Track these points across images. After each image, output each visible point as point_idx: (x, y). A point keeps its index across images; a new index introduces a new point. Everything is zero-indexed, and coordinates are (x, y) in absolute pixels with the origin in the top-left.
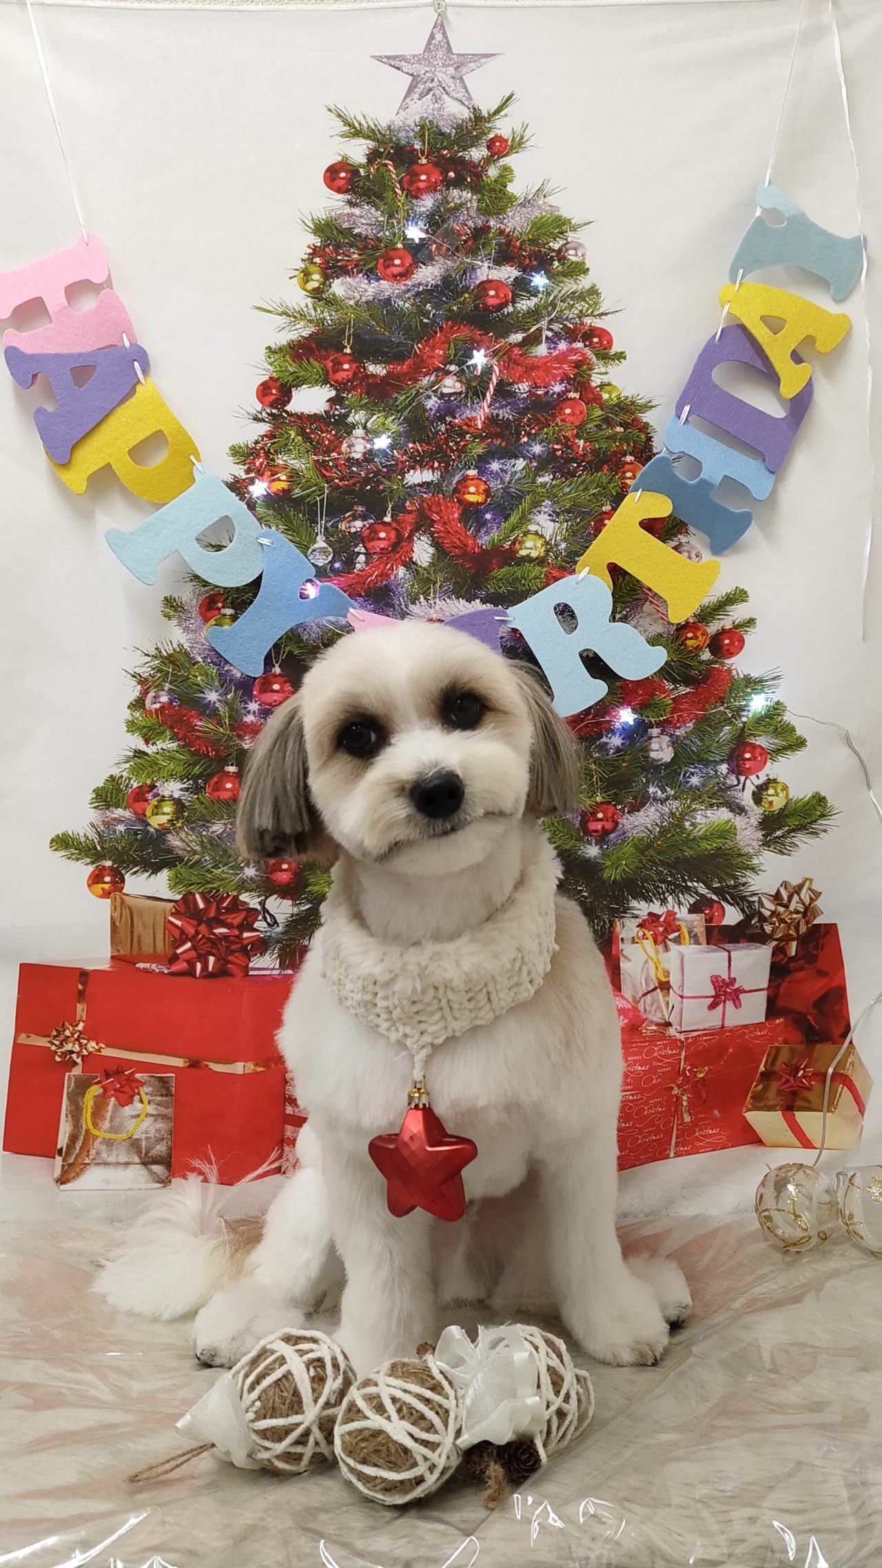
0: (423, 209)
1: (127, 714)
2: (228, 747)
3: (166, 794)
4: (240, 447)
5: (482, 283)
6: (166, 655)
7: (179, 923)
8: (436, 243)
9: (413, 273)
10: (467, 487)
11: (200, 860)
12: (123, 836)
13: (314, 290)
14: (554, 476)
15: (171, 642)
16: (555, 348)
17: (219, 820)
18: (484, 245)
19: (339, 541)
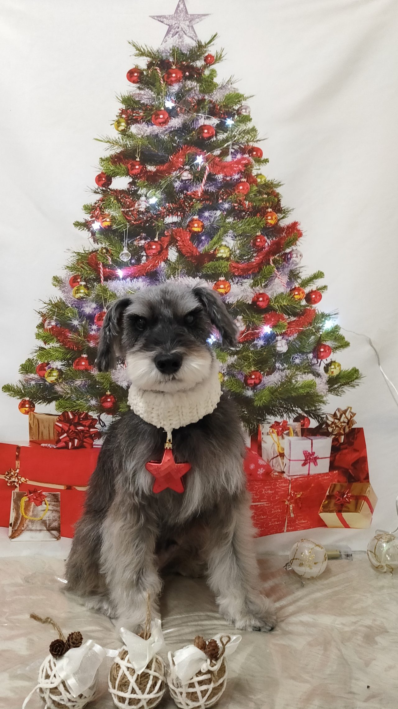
0: (174, 91)
1: (36, 330)
2: (83, 346)
3: (54, 367)
4: (88, 206)
5: (201, 126)
6: (54, 303)
7: (61, 425)
8: (179, 107)
9: (169, 122)
10: (193, 224)
11: (70, 397)
12: (34, 386)
13: (122, 130)
14: (234, 219)
15: (56, 297)
16: (235, 157)
17: (79, 379)
18: (202, 108)
19: (134, 250)
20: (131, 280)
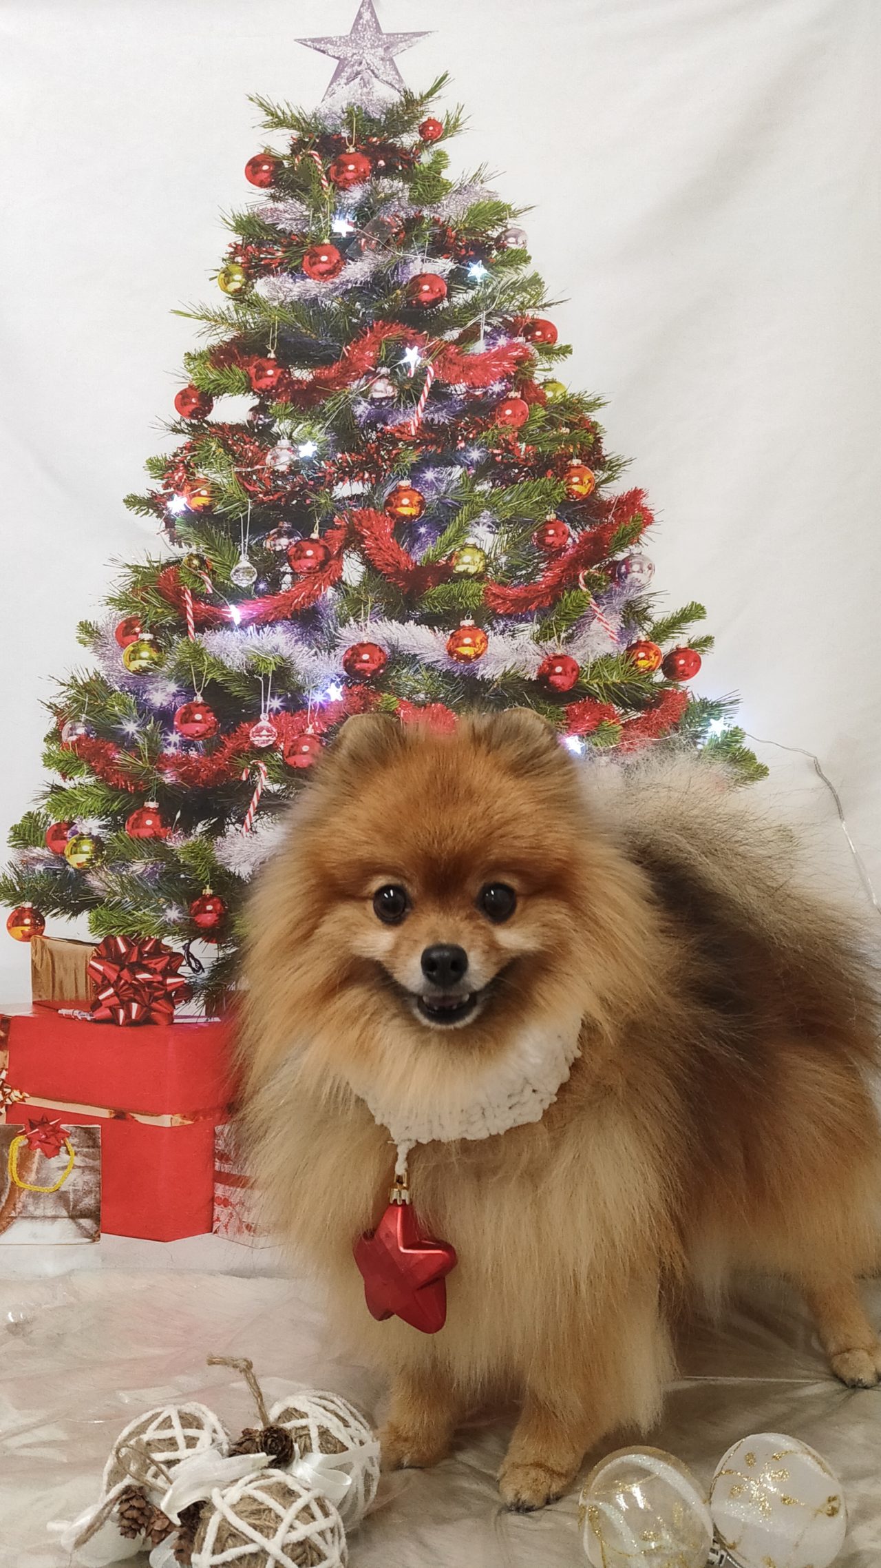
0: (351, 201)
1: (43, 747)
2: (148, 782)
3: (85, 831)
4: (158, 460)
5: (415, 277)
6: (82, 684)
7: (100, 968)
8: (365, 237)
9: (341, 270)
10: (400, 499)
11: (120, 902)
12: (42, 876)
13: (236, 291)
14: (493, 484)
15: (87, 670)
16: (494, 344)
17: (139, 859)
18: (417, 237)
19: (264, 560)
20: (258, 630)
